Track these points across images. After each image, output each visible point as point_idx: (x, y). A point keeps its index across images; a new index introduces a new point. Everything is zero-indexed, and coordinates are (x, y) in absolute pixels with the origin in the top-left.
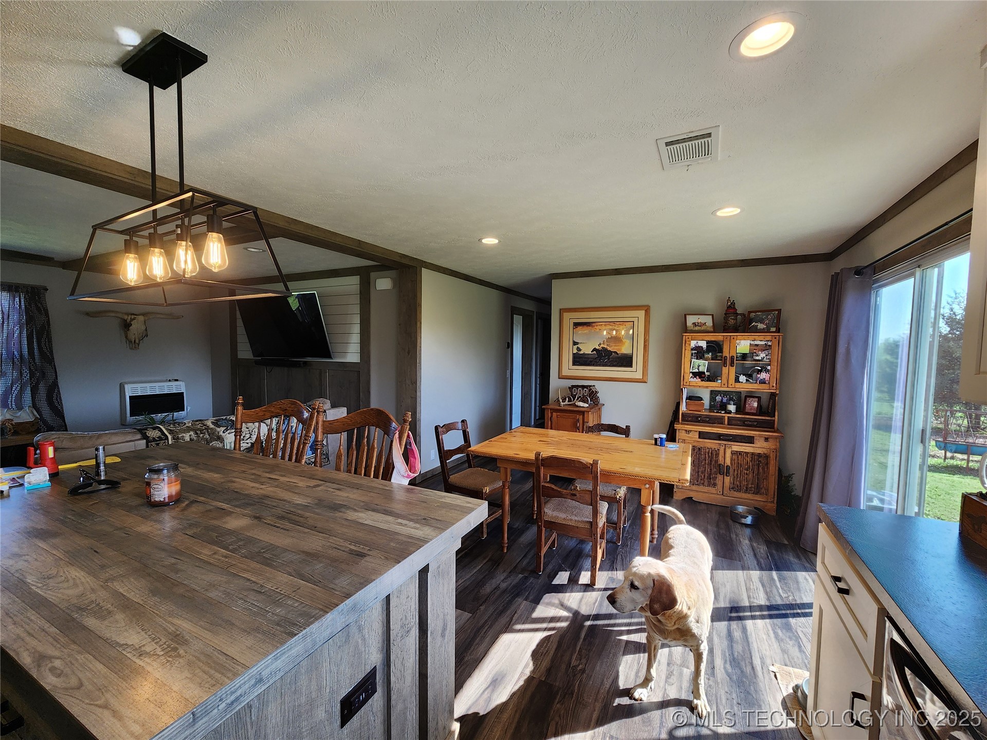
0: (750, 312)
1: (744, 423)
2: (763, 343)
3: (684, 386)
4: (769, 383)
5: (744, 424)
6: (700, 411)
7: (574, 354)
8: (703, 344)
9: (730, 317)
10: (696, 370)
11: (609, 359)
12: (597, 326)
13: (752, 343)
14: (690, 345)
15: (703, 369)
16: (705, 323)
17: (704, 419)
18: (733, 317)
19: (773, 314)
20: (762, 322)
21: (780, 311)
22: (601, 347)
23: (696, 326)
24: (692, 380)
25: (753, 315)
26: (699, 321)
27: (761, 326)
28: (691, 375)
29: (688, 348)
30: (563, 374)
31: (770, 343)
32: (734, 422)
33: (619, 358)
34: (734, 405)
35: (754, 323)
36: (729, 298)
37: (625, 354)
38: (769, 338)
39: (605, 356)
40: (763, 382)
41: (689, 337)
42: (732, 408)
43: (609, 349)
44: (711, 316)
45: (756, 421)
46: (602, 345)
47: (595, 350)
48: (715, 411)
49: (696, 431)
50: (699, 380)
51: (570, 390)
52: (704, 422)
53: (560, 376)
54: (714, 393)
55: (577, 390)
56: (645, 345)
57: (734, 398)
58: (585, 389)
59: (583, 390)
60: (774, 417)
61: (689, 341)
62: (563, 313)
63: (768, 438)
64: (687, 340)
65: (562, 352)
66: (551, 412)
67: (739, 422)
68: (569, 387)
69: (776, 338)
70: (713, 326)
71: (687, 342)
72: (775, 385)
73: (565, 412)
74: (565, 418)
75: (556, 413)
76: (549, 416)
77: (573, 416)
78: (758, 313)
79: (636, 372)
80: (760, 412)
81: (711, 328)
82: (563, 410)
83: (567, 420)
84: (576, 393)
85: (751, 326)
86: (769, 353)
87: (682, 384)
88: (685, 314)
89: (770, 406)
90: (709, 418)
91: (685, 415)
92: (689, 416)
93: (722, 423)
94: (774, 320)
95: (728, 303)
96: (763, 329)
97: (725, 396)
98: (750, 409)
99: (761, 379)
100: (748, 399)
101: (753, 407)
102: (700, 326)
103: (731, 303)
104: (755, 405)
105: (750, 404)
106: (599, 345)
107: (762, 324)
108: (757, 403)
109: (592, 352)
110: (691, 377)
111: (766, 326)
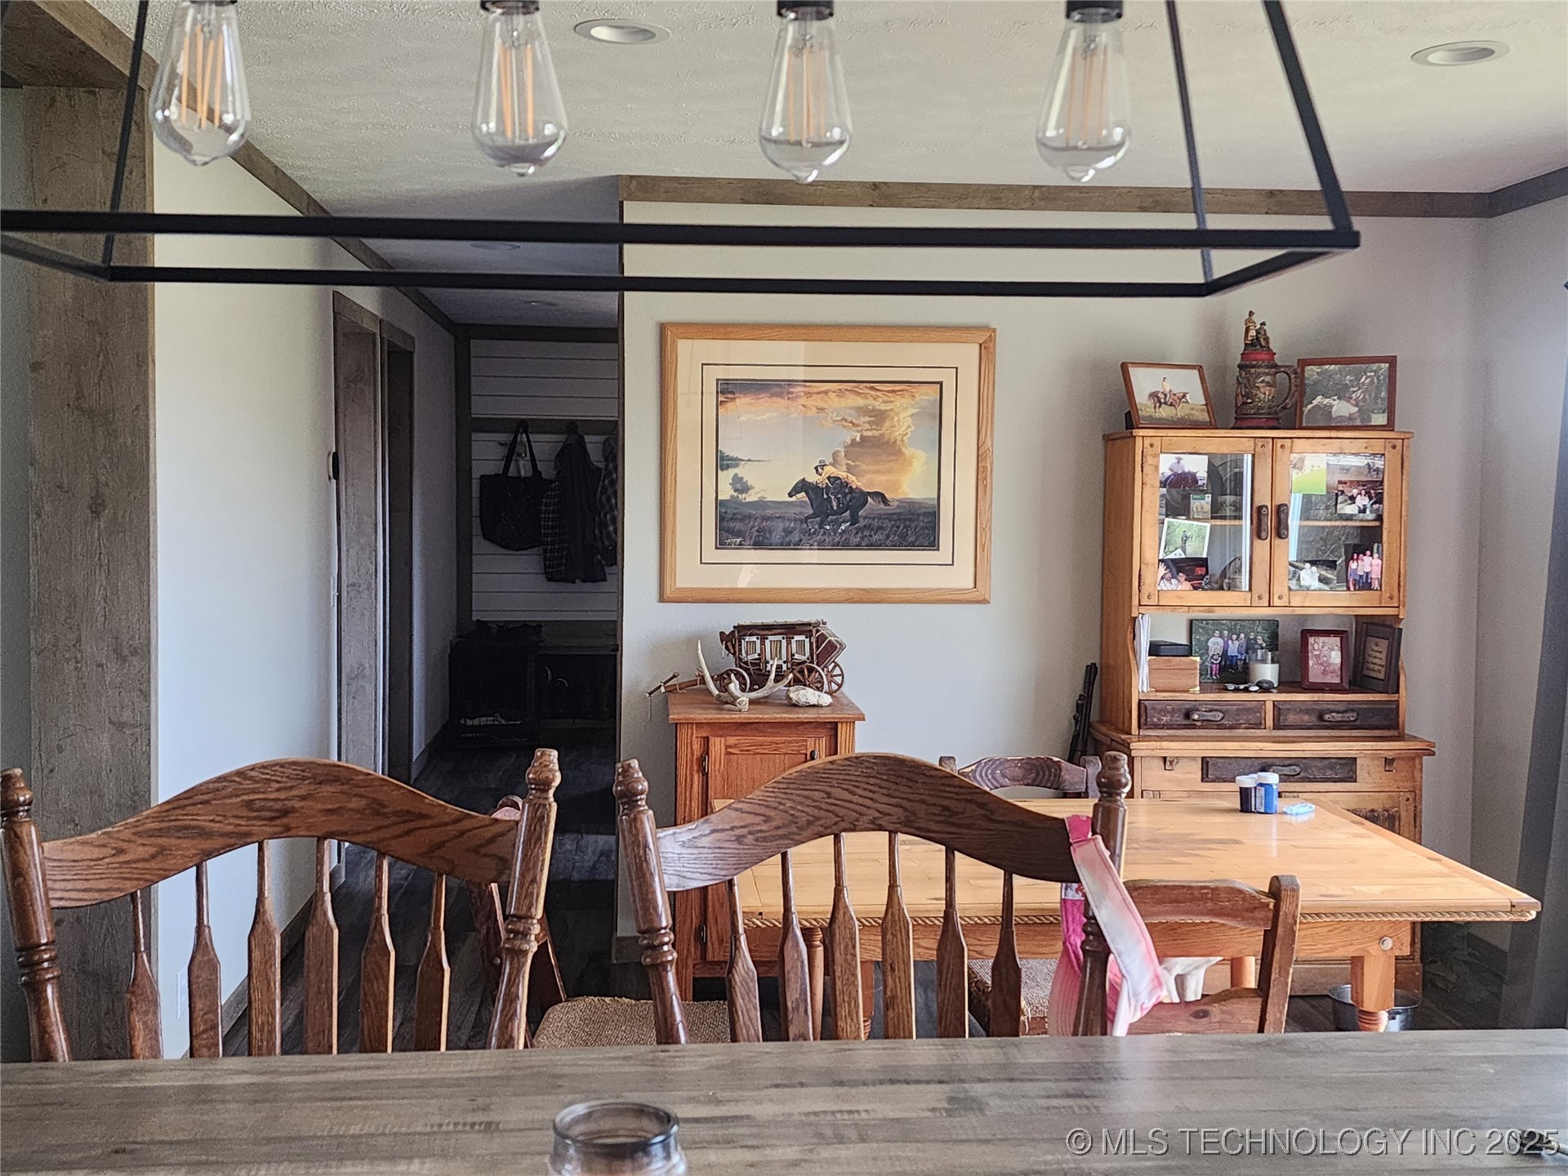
0: (1304, 363)
1: (1321, 718)
2: (1360, 462)
3: (1142, 610)
4: (1380, 587)
5: (1321, 722)
6: (1187, 691)
7: (719, 504)
8: (1198, 466)
9: (1258, 375)
10: (1178, 554)
11: (854, 520)
13: (1333, 460)
14: (1157, 468)
15: (1198, 548)
16: (1184, 396)
17: (1209, 716)
18: (1268, 378)
19: (1375, 371)
20: (1342, 393)
21: (1392, 361)
22: (825, 474)
23: (1161, 404)
24: (1165, 586)
25: (1312, 372)
26: (1167, 387)
27: (1342, 408)
28: (1162, 570)
29: (1153, 481)
30: (679, 585)
32: (1292, 718)
33: (890, 516)
34: (1273, 662)
35: (1319, 397)
36: (1251, 314)
37: (912, 503)
38: (1378, 446)
39: (841, 511)
40: (1364, 584)
41: (1154, 440)
42: (1268, 672)
43: (855, 482)
44: (1196, 372)
45: (1353, 710)
46: (830, 470)
47: (803, 486)
48: (1231, 687)
49: (1194, 759)
50: (1187, 585)
51: (734, 646)
52: (1207, 724)
53: (668, 592)
54: (1203, 628)
55: (758, 642)
56: (981, 469)
57: (1260, 642)
58: (797, 638)
59: (789, 643)
60: (1398, 692)
61: (1156, 456)
62: (674, 343)
63: (1393, 760)
64: (1148, 451)
65: (673, 497)
66: (705, 735)
67: (1306, 718)
68: (722, 634)
69: (1394, 447)
70: (1206, 405)
71: (1149, 460)
72: (1396, 594)
73: (762, 732)
74: (759, 754)
75: (723, 739)
76: (692, 754)
77: (790, 742)
78: (1327, 367)
79: (953, 564)
80: (1356, 676)
81: (1202, 410)
82: (753, 726)
83: (769, 762)
84: (759, 655)
85: (1313, 407)
86: (1377, 494)
87: (1135, 601)
88: (1123, 364)
89: (1371, 659)
90: (1221, 712)
91: (1149, 708)
92: (1161, 710)
93: (1258, 725)
94: (1378, 389)
95: (1247, 330)
96: (1351, 417)
97: (1234, 637)
98: (1325, 672)
99: (1361, 576)
100: (1311, 640)
101: (1330, 665)
102: (1171, 405)
103: (1258, 332)
104: (1336, 658)
105: (1318, 657)
106: (816, 468)
107: (1344, 403)
108: (1339, 653)
109: (790, 495)
110: (1162, 578)
111: (1356, 409)
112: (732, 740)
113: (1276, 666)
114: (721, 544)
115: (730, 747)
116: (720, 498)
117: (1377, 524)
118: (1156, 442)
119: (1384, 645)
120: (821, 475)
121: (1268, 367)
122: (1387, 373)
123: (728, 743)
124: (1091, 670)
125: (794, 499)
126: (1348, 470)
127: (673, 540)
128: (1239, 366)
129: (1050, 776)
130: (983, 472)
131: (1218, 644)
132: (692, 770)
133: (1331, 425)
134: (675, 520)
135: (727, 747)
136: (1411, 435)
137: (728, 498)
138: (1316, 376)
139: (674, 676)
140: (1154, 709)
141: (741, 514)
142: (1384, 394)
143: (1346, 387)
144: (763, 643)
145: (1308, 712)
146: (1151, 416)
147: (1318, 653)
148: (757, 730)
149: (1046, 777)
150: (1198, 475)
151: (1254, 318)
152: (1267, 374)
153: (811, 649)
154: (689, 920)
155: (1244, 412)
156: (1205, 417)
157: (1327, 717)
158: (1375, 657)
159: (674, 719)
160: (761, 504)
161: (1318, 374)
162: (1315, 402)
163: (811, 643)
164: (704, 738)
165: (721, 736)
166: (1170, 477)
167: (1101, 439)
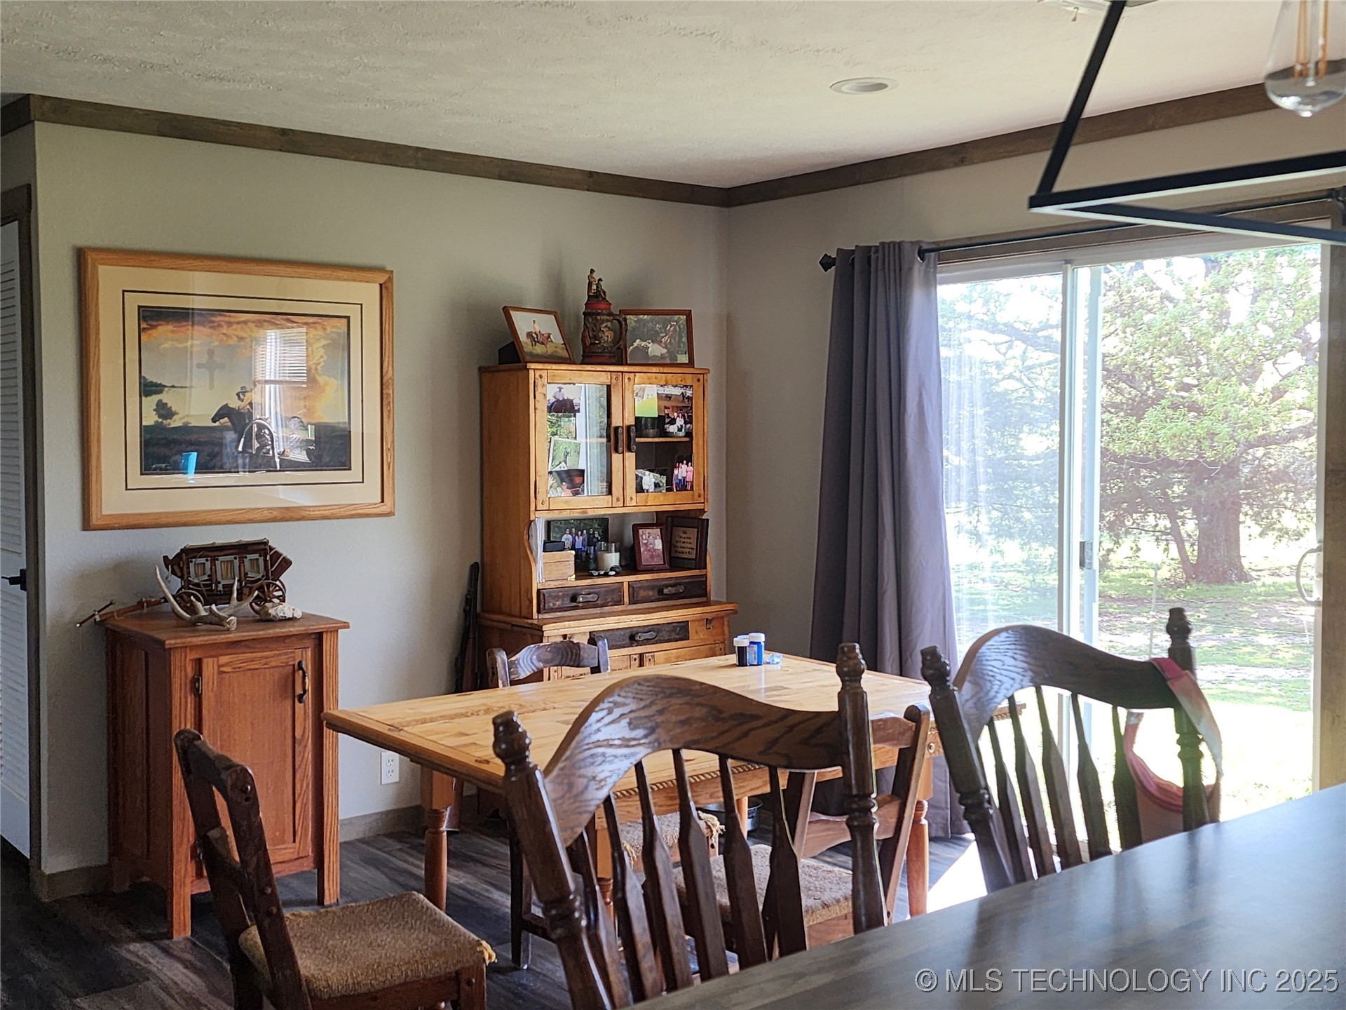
0: (625, 313)
1: (661, 591)
2: (677, 391)
3: (537, 515)
4: (692, 487)
5: (661, 595)
6: (568, 579)
7: (144, 430)
9: (603, 322)
10: (562, 467)
12: (230, 324)
13: (661, 391)
15: (577, 462)
16: (549, 337)
17: (588, 598)
19: (676, 322)
20: (655, 339)
21: (688, 314)
22: (247, 402)
23: (536, 342)
24: (553, 493)
25: (631, 319)
26: (538, 328)
27: (655, 350)
28: (551, 481)
30: (104, 512)
31: (689, 393)
32: (642, 593)
34: (616, 551)
35: (638, 341)
36: (592, 271)
37: (328, 427)
38: (689, 380)
40: (683, 486)
41: (542, 373)
42: (613, 559)
44: (553, 316)
45: (679, 585)
46: (252, 398)
47: (225, 412)
48: (595, 573)
49: (585, 634)
50: (569, 492)
51: (181, 569)
52: (587, 605)
53: (94, 520)
54: (558, 527)
55: (208, 564)
56: (385, 396)
57: (597, 536)
58: (250, 557)
59: (242, 562)
60: (705, 568)
61: (543, 386)
62: (95, 269)
63: (711, 620)
64: (539, 382)
65: (96, 423)
66: (196, 656)
67: (651, 593)
68: (166, 558)
69: (699, 380)
70: (564, 344)
71: (539, 390)
72: (702, 492)
73: (251, 648)
74: (250, 669)
75: (215, 659)
76: (186, 675)
77: (279, 655)
78: (641, 316)
79: (363, 482)
80: (673, 560)
81: (563, 348)
82: (244, 644)
83: (259, 676)
84: (209, 576)
85: (634, 348)
86: (688, 416)
87: (532, 508)
88: (503, 308)
89: (679, 545)
90: (597, 594)
91: (546, 595)
92: (555, 596)
93: (620, 602)
94: (681, 337)
95: (590, 284)
96: (662, 357)
97: (580, 533)
98: (652, 557)
99: (680, 480)
100: (640, 531)
101: (655, 550)
102: (542, 343)
103: (597, 287)
104: (658, 544)
105: (646, 544)
106: (238, 394)
107: (656, 346)
108: (660, 541)
109: (214, 420)
110: (551, 487)
111: (666, 350)
112: (224, 659)
113: (618, 554)
114: (146, 469)
115: (222, 666)
116: (144, 424)
117: (687, 439)
118: (544, 374)
119: (692, 533)
120: (243, 401)
121: (608, 315)
122: (685, 323)
123: (221, 663)
124: (475, 568)
125: (217, 424)
126: (670, 398)
127: (98, 467)
128: (584, 313)
129: (572, 655)
130: (387, 398)
131: (568, 539)
132: (186, 692)
133: (648, 363)
134: (99, 447)
135: (219, 666)
136: (707, 371)
137: (153, 423)
138: (633, 324)
139: (111, 604)
140: (550, 596)
141: (166, 438)
142: (684, 339)
143: (657, 333)
144: (213, 563)
145: (652, 588)
146: (531, 352)
147: (645, 542)
148: (246, 646)
149: (569, 656)
150: (574, 402)
151: (594, 275)
152: (608, 321)
153: (266, 567)
154: (185, 840)
155: (593, 350)
156: (565, 354)
157: (666, 591)
158: (684, 542)
159: (170, 644)
160: (186, 429)
161: (635, 322)
162: (635, 344)
163: (265, 561)
164: (196, 660)
165: (212, 657)
166: (553, 403)
167: (476, 371)
